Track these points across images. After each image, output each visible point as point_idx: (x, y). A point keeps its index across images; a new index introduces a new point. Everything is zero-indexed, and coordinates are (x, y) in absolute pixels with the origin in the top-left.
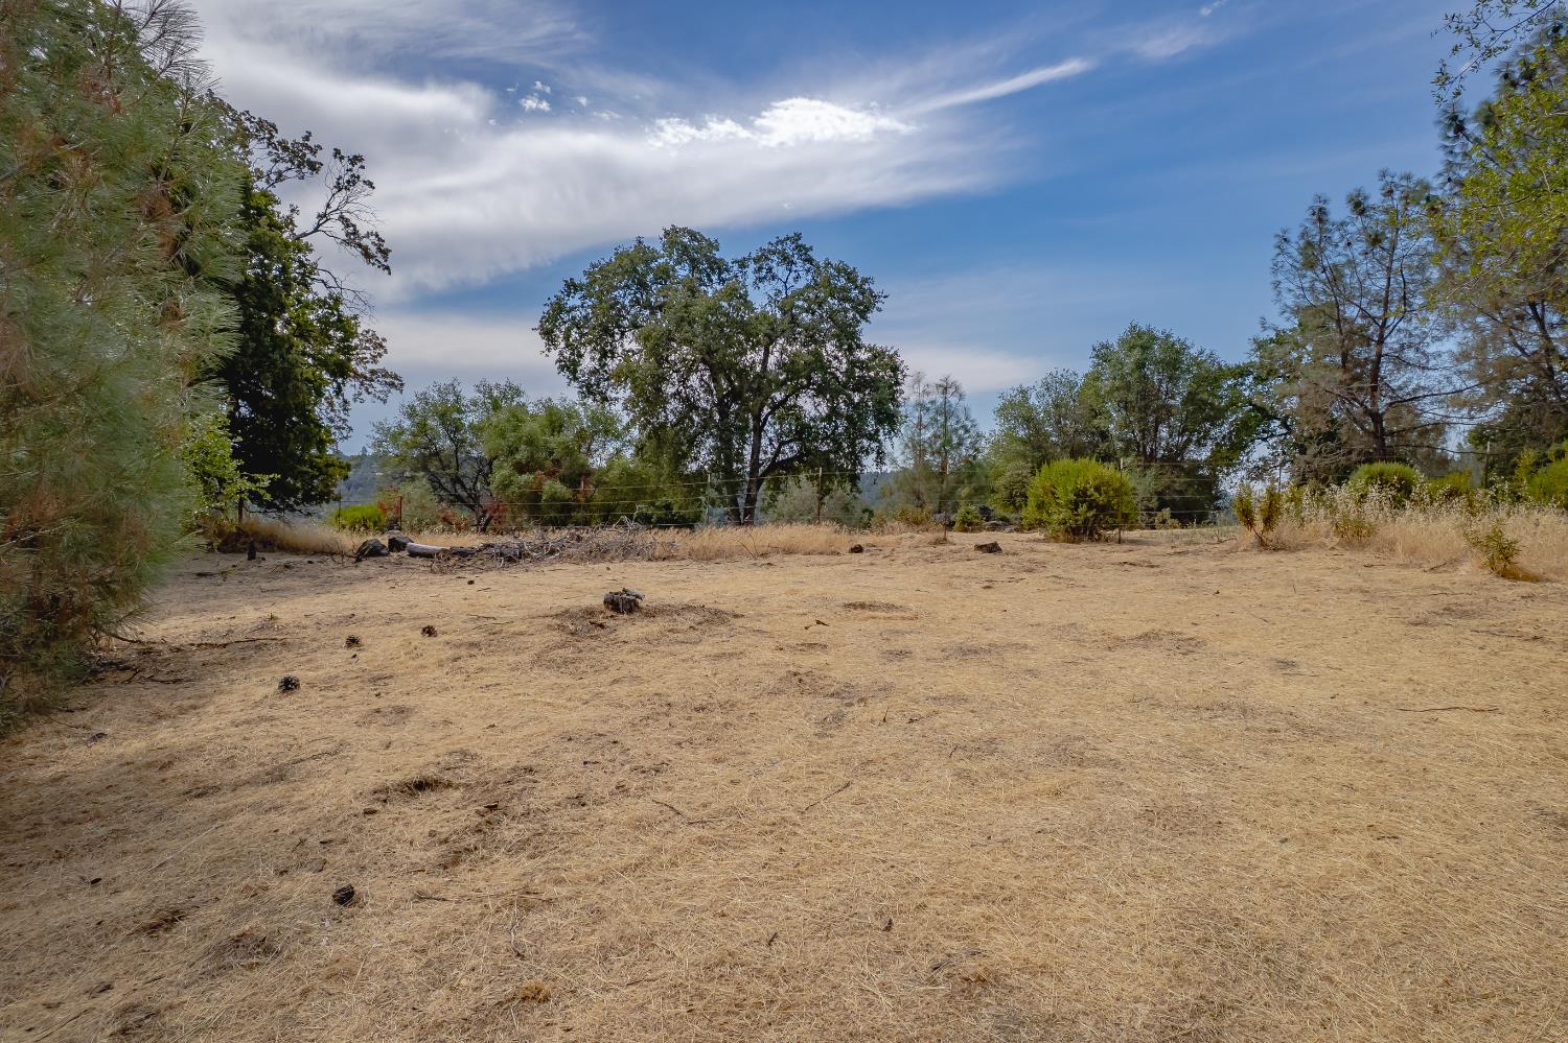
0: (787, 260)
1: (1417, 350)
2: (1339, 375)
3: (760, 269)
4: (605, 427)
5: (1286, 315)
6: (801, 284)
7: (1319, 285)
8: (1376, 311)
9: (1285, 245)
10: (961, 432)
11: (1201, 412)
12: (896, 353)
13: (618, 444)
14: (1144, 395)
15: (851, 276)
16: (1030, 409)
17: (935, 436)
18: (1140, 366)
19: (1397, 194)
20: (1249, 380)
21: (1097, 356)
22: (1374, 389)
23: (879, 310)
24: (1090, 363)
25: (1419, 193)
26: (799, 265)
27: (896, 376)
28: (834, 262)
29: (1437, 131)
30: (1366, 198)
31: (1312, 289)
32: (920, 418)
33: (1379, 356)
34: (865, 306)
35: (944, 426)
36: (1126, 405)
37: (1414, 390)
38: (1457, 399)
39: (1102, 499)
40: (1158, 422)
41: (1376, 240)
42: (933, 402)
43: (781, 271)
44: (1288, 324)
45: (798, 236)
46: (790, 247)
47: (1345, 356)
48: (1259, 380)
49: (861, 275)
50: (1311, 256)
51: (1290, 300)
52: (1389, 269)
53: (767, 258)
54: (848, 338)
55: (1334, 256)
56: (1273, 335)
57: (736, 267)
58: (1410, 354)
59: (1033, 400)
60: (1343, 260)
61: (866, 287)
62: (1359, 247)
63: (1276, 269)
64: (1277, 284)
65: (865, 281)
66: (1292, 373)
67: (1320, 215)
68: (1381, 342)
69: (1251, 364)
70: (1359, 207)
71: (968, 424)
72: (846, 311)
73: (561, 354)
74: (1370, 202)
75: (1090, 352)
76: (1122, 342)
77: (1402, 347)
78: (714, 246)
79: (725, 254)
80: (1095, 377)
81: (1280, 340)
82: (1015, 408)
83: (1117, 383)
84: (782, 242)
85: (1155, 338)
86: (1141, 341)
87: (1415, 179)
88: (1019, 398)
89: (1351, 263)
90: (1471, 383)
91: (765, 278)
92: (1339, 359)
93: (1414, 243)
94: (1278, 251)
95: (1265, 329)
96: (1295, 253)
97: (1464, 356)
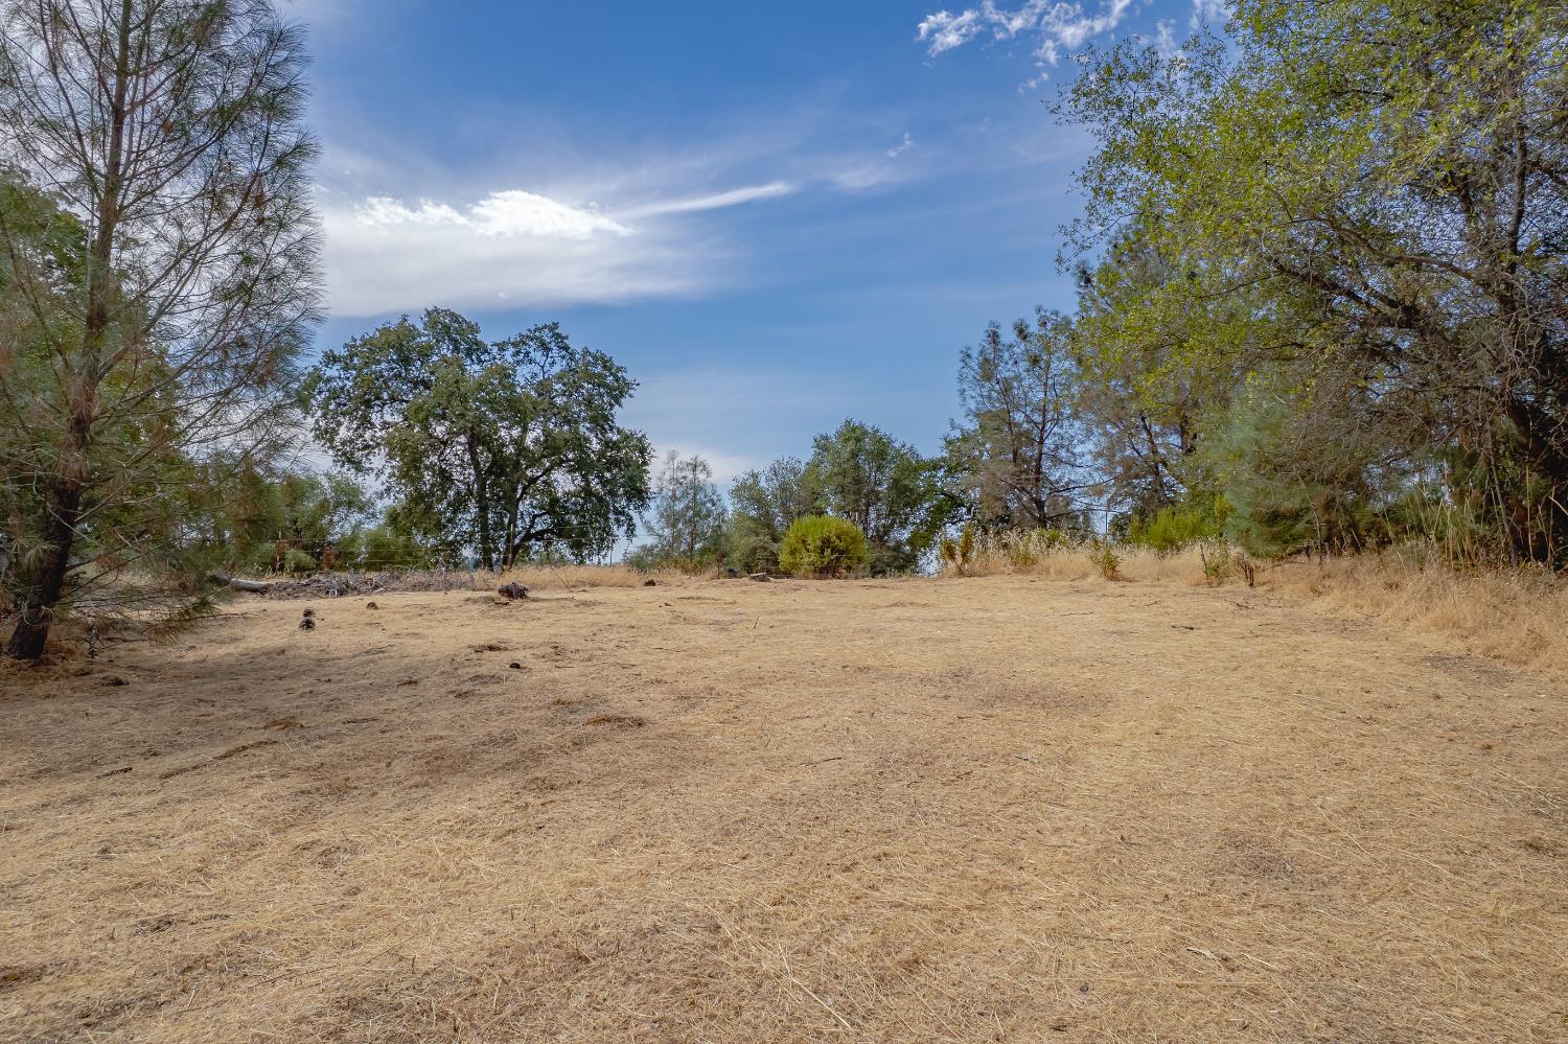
0: (545, 348)
1: (1068, 450)
2: (1011, 468)
3: (518, 353)
4: (349, 498)
5: (970, 417)
6: (556, 369)
7: (994, 394)
8: (1037, 418)
9: (967, 360)
10: (709, 505)
11: (904, 496)
12: (644, 436)
13: (361, 516)
14: (858, 481)
15: (607, 364)
16: (761, 491)
17: (687, 508)
18: (854, 455)
19: (1049, 326)
20: (941, 473)
21: (818, 446)
22: (1037, 480)
23: (631, 396)
24: (812, 451)
25: (1063, 326)
26: (555, 352)
27: (643, 457)
28: (592, 351)
29: (1073, 280)
30: (1027, 327)
31: (989, 397)
32: (674, 491)
33: (1041, 454)
34: (619, 392)
35: (694, 498)
36: (842, 490)
37: (1067, 483)
38: (1098, 491)
39: (842, 545)
40: (868, 505)
41: (1035, 361)
42: (685, 478)
43: (538, 355)
44: (972, 425)
45: (556, 325)
46: (548, 337)
47: (1015, 453)
48: (951, 471)
49: (617, 363)
50: (988, 371)
51: (972, 405)
52: (1046, 384)
53: (524, 343)
54: (601, 421)
55: (1005, 371)
56: (959, 435)
57: (495, 350)
58: (1063, 453)
59: (763, 484)
60: (1012, 374)
61: (620, 374)
62: (1023, 365)
63: (961, 380)
64: (963, 392)
65: (619, 369)
66: (973, 466)
67: (994, 337)
68: (1041, 442)
69: (943, 459)
70: (1022, 332)
71: (715, 498)
72: (601, 395)
73: (317, 422)
74: (1030, 330)
75: (813, 443)
76: (839, 434)
77: (1057, 448)
78: (474, 329)
79: (486, 337)
80: (814, 466)
81: (965, 439)
82: (748, 491)
83: (836, 470)
84: (540, 330)
85: (866, 433)
86: (854, 434)
87: (1061, 316)
88: (751, 481)
89: (1018, 378)
90: (1105, 478)
91: (522, 361)
92: (1011, 456)
93: (1062, 365)
94: (962, 364)
95: (953, 428)
96: (976, 367)
97: (1100, 454)
